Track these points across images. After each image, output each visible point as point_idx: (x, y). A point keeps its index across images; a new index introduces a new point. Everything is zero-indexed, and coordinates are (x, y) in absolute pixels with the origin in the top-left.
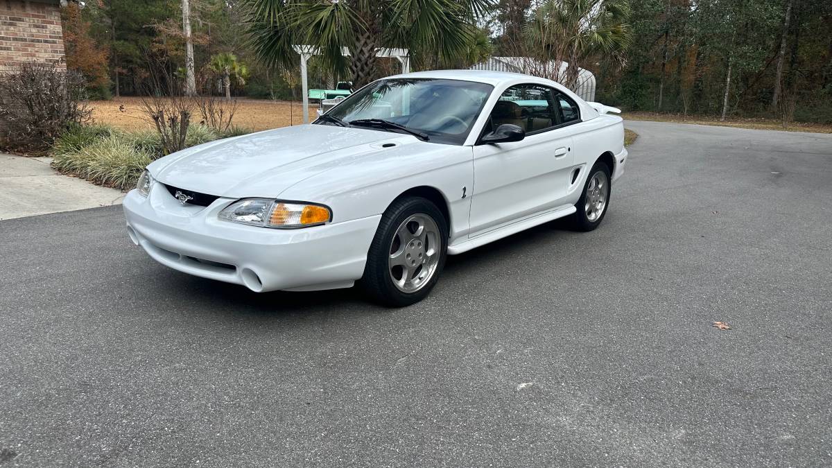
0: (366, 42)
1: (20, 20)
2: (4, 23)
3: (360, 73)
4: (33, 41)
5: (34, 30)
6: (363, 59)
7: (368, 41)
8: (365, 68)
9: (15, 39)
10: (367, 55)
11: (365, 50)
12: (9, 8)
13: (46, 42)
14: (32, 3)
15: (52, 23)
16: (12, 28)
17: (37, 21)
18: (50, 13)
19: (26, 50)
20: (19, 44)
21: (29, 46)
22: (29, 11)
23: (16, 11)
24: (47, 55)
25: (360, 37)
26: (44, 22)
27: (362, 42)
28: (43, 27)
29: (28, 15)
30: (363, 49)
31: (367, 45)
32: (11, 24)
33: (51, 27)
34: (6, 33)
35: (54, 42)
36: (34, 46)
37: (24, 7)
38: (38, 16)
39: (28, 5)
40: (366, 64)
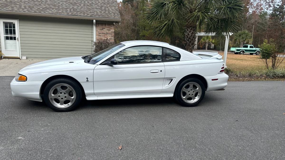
0: (190, 31)
1: (104, 28)
2: (101, 29)
3: (187, 42)
4: (107, 34)
5: (107, 31)
6: (189, 36)
7: (191, 30)
8: (189, 40)
9: (103, 33)
10: (190, 35)
11: (190, 34)
12: (102, 26)
13: (110, 34)
14: (107, 24)
15: (112, 29)
16: (102, 31)
17: (108, 29)
18: (112, 26)
19: (105, 36)
20: (103, 34)
21: (106, 35)
22: (107, 26)
23: (104, 26)
24: (110, 37)
25: (188, 29)
26: (110, 29)
27: (189, 31)
28: (110, 30)
29: (106, 27)
30: (189, 33)
31: (191, 32)
32: (102, 30)
33: (111, 30)
34: (101, 32)
35: (112, 34)
36: (107, 35)
37: (105, 25)
38: (109, 27)
39: (106, 25)
40: (190, 38)
